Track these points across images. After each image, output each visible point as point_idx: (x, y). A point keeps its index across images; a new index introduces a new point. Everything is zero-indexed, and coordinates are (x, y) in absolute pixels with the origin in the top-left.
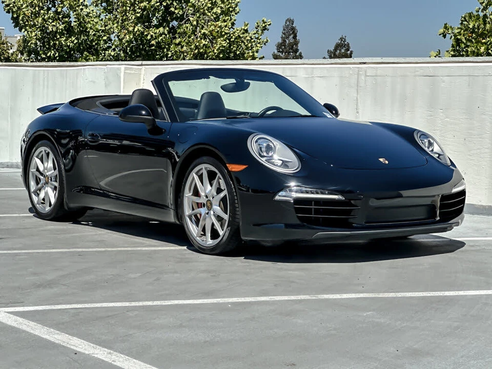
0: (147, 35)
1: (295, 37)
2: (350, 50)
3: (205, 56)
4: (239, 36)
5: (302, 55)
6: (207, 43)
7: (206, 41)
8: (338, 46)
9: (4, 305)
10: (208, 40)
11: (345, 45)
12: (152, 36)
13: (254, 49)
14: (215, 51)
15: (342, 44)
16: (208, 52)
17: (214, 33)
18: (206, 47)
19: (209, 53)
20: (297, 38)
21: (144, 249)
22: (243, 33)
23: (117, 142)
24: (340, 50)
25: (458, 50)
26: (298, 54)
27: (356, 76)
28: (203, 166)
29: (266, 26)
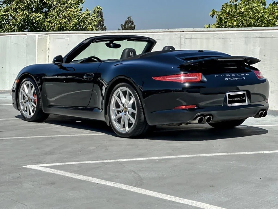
0: (31, 17)
1: (102, 17)
2: (134, 24)
3: (65, 29)
4: (84, 17)
5: (106, 27)
6: (66, 21)
7: (65, 20)
8: (127, 22)
10: (67, 19)
11: (131, 21)
12: (33, 17)
13: (93, 24)
14: (71, 26)
15: (129, 21)
16: (66, 26)
17: (70, 16)
18: (66, 23)
19: (67, 27)
22: (87, 15)
24: (128, 24)
25: (221, 24)
26: (103, 27)
27: (179, 39)
29: (99, 10)
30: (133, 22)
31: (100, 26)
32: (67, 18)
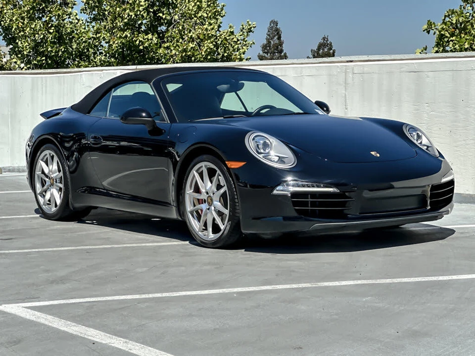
0: (136, 41)
1: (279, 38)
2: (333, 49)
3: (193, 58)
4: (225, 38)
5: (287, 55)
6: (194, 46)
7: (193, 44)
8: (321, 46)
9: (20, 301)
10: (195, 43)
11: (328, 44)
12: (140, 41)
13: (241, 51)
14: (203, 53)
15: (325, 43)
16: (195, 54)
17: (201, 37)
18: (194, 50)
19: (196, 56)
20: (282, 39)
21: (148, 244)
22: (229, 36)
23: (115, 144)
24: (323, 50)
26: (282, 54)
27: (344, 73)
28: (203, 164)
29: (251, 28)
30: (331, 44)
31: (277, 53)
32: (197, 42)
